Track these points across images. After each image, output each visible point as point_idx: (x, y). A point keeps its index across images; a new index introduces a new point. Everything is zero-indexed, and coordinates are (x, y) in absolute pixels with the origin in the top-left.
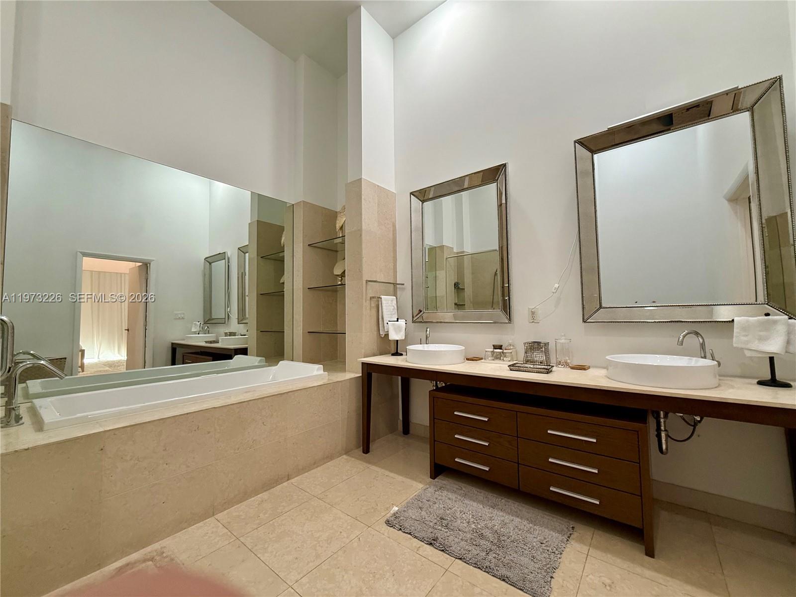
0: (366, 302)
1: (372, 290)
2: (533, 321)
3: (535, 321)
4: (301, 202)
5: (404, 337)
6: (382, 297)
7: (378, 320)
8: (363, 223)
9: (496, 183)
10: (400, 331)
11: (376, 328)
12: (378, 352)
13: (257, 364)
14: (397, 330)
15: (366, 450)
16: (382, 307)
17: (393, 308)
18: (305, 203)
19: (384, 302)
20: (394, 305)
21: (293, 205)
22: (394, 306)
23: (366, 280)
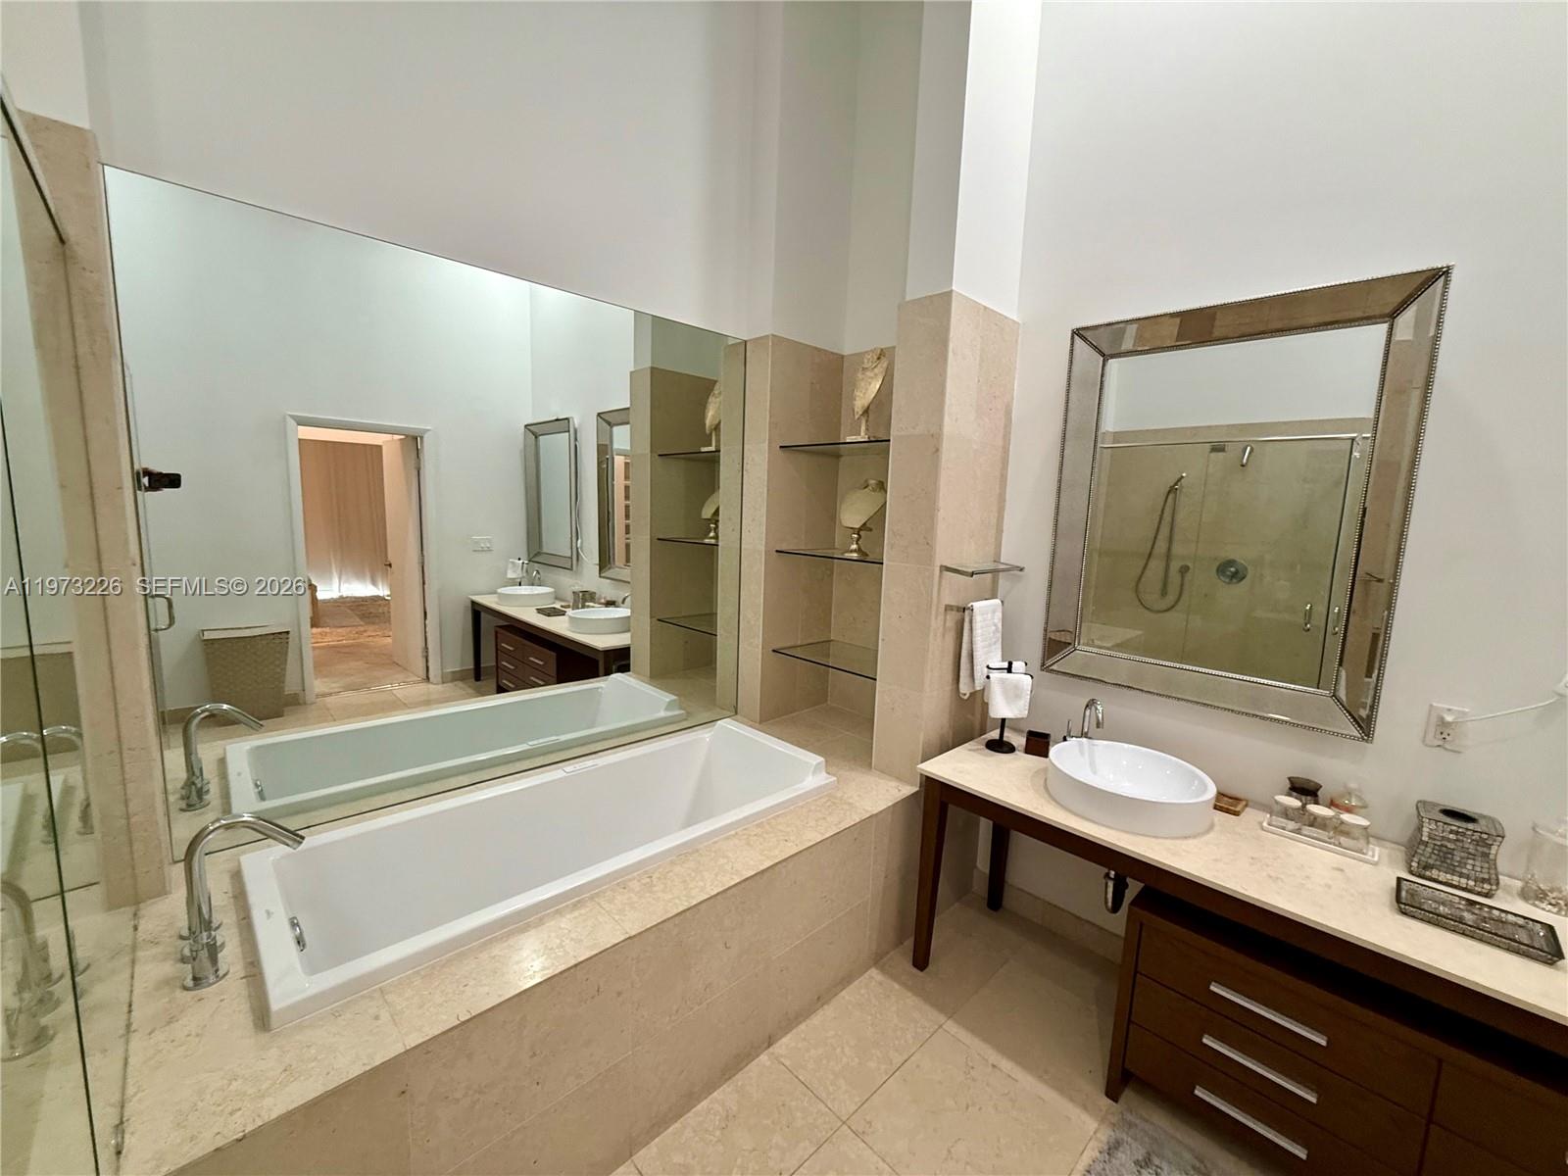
0: (936, 618)
1: (951, 590)
2: (1440, 743)
3: (1447, 746)
4: (767, 336)
5: (1027, 712)
6: (977, 605)
7: (960, 658)
8: (946, 419)
9: (1385, 326)
10: (1018, 696)
11: (949, 677)
12: (951, 733)
13: (662, 714)
14: (1012, 693)
15: (921, 960)
16: (971, 629)
17: (994, 628)
18: (777, 340)
19: (978, 618)
20: (996, 621)
21: (745, 342)
22: (995, 625)
23: (941, 566)
